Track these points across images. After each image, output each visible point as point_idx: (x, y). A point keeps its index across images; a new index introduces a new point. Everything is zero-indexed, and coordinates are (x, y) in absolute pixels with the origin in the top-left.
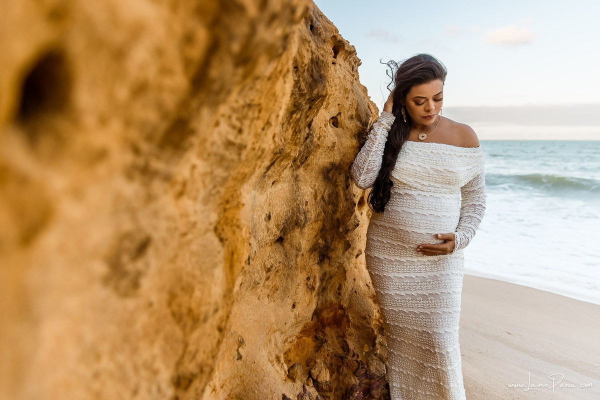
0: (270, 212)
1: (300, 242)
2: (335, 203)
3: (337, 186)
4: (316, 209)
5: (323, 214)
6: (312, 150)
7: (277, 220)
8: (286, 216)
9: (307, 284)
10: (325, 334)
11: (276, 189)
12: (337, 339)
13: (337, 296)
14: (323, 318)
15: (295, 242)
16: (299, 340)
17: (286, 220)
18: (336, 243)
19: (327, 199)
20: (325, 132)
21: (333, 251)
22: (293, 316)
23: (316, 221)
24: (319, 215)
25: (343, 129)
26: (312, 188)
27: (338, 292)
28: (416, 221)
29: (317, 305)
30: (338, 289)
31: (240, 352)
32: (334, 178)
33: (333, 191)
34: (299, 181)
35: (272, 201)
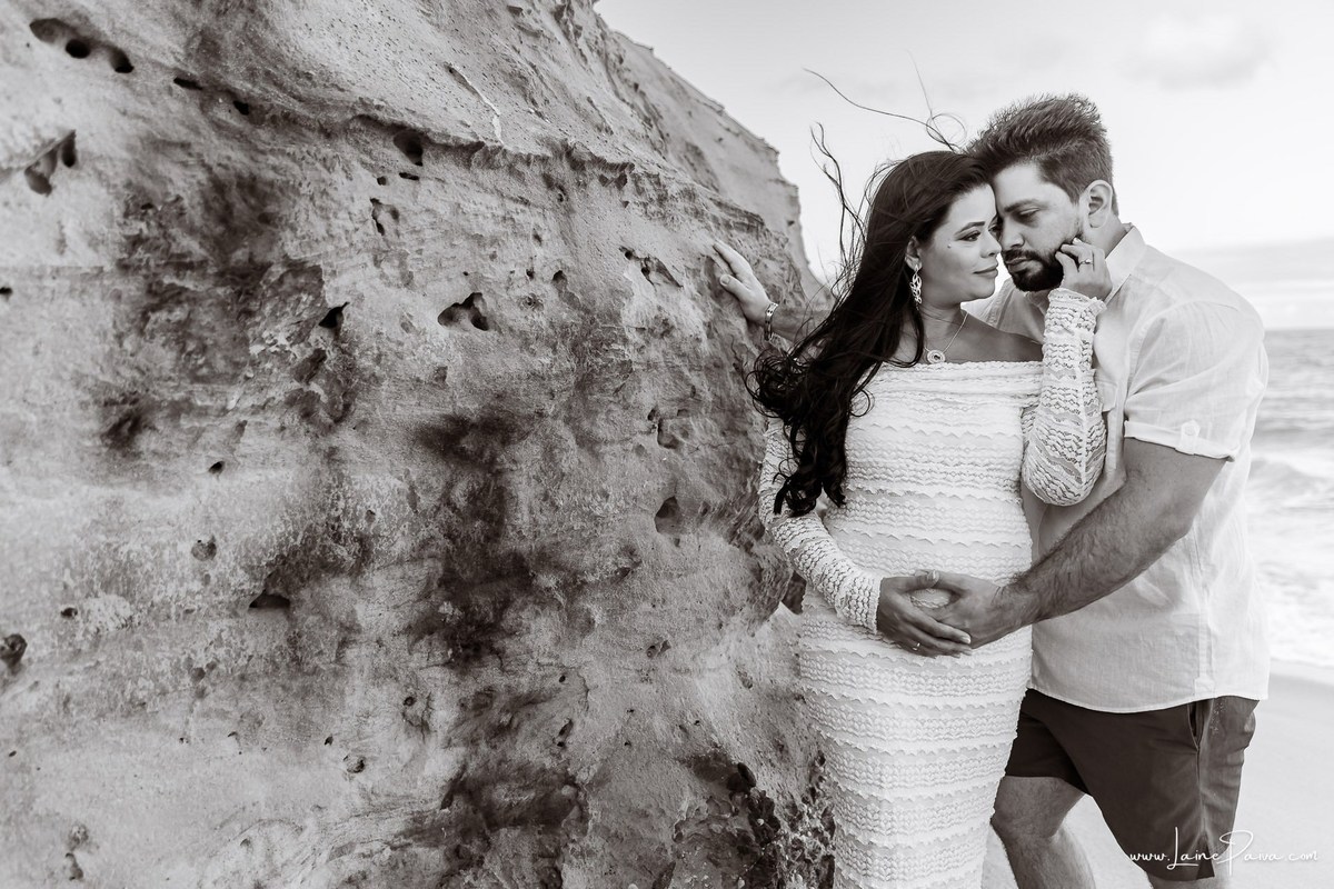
0: (213, 538)
1: (353, 611)
2: (492, 516)
3: (499, 473)
4: (414, 529)
5: (443, 542)
6: (357, 389)
7: (246, 556)
8: (281, 545)
9: (404, 715)
10: (489, 844)
11: (236, 483)
12: (534, 860)
13: (556, 749)
14: (491, 804)
15: (338, 610)
16: (398, 852)
17: (282, 556)
18: (525, 614)
19: (461, 502)
20: (400, 344)
21: (511, 634)
22: (356, 790)
23: (416, 559)
24: (424, 544)
25: (500, 332)
26: (400, 479)
27: (559, 739)
28: (945, 561)
29: (464, 768)
30: (562, 732)
31: (78, 861)
32: (487, 454)
33: (486, 487)
34: (342, 462)
35: (216, 511)
